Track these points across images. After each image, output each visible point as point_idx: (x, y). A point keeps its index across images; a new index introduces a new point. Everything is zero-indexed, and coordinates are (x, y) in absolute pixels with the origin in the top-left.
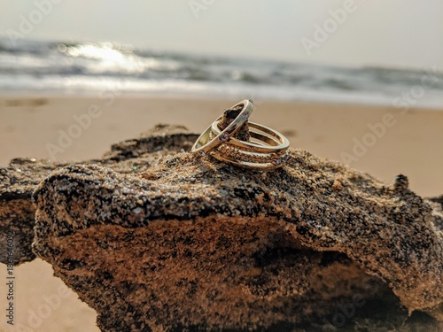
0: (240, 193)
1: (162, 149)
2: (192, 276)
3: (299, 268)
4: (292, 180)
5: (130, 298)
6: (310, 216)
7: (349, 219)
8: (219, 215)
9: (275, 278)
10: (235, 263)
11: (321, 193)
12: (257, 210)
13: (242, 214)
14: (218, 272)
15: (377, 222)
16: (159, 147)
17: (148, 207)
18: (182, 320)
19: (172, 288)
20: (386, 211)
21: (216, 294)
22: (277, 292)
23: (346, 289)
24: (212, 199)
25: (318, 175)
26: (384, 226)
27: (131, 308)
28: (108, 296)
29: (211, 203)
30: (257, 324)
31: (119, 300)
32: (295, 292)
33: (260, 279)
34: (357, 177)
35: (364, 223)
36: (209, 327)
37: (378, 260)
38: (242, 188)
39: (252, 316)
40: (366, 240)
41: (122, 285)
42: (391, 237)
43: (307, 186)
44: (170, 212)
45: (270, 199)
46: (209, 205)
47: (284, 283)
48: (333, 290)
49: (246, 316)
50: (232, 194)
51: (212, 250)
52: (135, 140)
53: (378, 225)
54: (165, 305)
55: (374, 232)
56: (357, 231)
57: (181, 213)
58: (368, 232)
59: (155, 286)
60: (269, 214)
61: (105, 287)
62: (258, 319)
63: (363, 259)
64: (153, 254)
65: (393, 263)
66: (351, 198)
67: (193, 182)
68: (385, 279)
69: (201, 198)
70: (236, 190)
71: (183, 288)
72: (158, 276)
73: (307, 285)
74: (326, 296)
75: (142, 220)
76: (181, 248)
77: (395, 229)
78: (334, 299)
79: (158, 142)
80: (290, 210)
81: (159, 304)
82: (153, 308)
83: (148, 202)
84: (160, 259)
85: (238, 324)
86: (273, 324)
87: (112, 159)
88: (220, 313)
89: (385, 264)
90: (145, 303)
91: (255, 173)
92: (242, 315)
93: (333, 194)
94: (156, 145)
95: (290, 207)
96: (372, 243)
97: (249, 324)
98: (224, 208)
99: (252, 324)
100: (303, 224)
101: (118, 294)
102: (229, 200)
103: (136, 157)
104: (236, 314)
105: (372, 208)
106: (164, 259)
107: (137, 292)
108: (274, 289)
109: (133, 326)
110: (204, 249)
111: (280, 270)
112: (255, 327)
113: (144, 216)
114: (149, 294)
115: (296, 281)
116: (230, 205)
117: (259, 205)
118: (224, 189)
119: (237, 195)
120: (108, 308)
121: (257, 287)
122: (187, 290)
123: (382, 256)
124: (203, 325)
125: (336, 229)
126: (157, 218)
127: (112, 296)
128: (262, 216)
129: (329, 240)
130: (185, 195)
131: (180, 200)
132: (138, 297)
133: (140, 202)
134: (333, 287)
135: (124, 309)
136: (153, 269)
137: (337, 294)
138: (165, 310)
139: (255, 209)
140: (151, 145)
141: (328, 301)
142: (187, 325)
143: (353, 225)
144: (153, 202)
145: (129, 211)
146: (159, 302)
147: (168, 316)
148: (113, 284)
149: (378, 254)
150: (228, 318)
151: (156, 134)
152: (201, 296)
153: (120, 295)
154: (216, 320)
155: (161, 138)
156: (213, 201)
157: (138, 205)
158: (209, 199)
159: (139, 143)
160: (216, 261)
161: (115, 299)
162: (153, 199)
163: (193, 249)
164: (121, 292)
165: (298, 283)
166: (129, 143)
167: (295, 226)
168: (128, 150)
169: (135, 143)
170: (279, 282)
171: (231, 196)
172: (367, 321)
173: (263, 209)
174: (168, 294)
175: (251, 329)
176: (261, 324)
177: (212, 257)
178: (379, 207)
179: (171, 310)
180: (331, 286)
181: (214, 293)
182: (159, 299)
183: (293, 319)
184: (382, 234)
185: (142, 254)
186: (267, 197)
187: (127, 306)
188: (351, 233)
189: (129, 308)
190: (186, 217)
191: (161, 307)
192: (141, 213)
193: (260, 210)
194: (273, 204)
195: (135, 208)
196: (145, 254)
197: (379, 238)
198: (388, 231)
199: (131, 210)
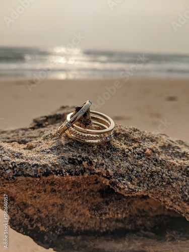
0: (72, 161)
1: (60, 122)
2: (60, 201)
3: (124, 201)
4: (115, 150)
5: (26, 211)
6: (121, 174)
7: (151, 176)
8: (55, 176)
9: (106, 207)
10: (87, 195)
11: (134, 158)
12: (83, 172)
13: (71, 175)
14: (75, 200)
15: (172, 177)
16: (58, 121)
17: (15, 169)
18: (58, 224)
19: (50, 207)
20: (181, 169)
21: (77, 211)
22: (107, 215)
23: (164, 211)
24: (52, 166)
25: (136, 145)
26: (177, 179)
27: (27, 216)
28: (14, 209)
29: (51, 168)
30: (106, 228)
31: (20, 212)
32: (119, 215)
33: (97, 207)
34: (167, 145)
35: (162, 178)
36: (75, 228)
37: (172, 200)
38: (74, 158)
39: (102, 224)
40: (163, 188)
41: (22, 203)
42: (181, 187)
43: (124, 154)
44: (27, 172)
45: (93, 164)
46: (50, 169)
47: (112, 210)
48: (156, 211)
49: (98, 224)
50: (67, 162)
51: (68, 189)
52: (45, 117)
53: (172, 179)
54: (47, 216)
55: (169, 183)
56: (156, 183)
57: (33, 174)
58: (164, 183)
59: (38, 206)
60: (91, 174)
61: (11, 205)
62: (106, 225)
63: (162, 200)
64: (33, 190)
65: (183, 203)
66: (156, 161)
67: (48, 153)
68: (179, 211)
69: (46, 164)
70: (70, 159)
71: (56, 208)
72: (38, 201)
73: (128, 212)
74: (151, 214)
75: (11, 176)
76: (48, 187)
77: (186, 181)
78: (157, 216)
79: (58, 117)
80: (106, 171)
81: (43, 215)
82: (40, 217)
83: (15, 166)
84: (38, 192)
85: (93, 228)
86: (116, 229)
87: (31, 128)
88: (81, 221)
89: (177, 203)
90: (35, 214)
91: (89, 146)
92: (96, 223)
93: (143, 159)
94: (57, 119)
95: (106, 169)
96: (167, 190)
97: (101, 228)
98: (58, 171)
99: (103, 228)
100: (113, 180)
101: (19, 208)
102: (64, 166)
103: (44, 127)
104: (91, 222)
105: (171, 167)
106: (40, 192)
107: (29, 208)
108: (105, 214)
109: (29, 226)
110: (63, 188)
111: (111, 202)
112: (104, 230)
113: (12, 174)
114: (36, 210)
115: (120, 209)
116: (63, 170)
117: (84, 168)
118: (62, 158)
119: (70, 163)
120: (14, 215)
121: (95, 212)
122: (58, 209)
123: (174, 198)
124: (71, 228)
125: (141, 182)
126: (19, 176)
127: (16, 209)
128: (86, 175)
129: (130, 190)
130: (37, 163)
131: (33, 166)
132: (30, 211)
133: (11, 166)
134: (155, 209)
135: (23, 217)
136: (35, 197)
137: (159, 213)
138: (47, 218)
139: (81, 171)
140: (54, 119)
141: (153, 217)
142: (61, 226)
143: (153, 179)
144: (18, 166)
145: (4, 171)
146: (43, 214)
147: (49, 222)
148: (15, 203)
149: (172, 197)
150: (87, 224)
151: (58, 113)
152: (67, 212)
153: (21, 209)
154: (80, 225)
155: (60, 115)
156: (53, 167)
157: (10, 168)
158: (50, 165)
159: (47, 118)
160: (73, 194)
161: (18, 211)
162: (18, 165)
163: (56, 188)
164: (21, 207)
165: (122, 210)
166: (42, 119)
167: (108, 181)
168: (41, 123)
169: (45, 118)
170: (109, 209)
171: (66, 163)
172: (174, 232)
173: (88, 171)
174: (48, 210)
175: (102, 231)
176: (108, 228)
177: (69, 192)
178: (176, 167)
179: (51, 218)
180: (154, 208)
181: (75, 211)
182: (42, 213)
183: (129, 227)
184: (174, 185)
185: (27, 189)
186: (91, 163)
187: (24, 215)
188: (152, 184)
189: (26, 216)
190: (35, 176)
191: (44, 217)
192: (11, 172)
193: (85, 171)
194: (94, 168)
195: (7, 170)
196: (28, 190)
197: (172, 187)
198: (180, 183)
199: (5, 171)
